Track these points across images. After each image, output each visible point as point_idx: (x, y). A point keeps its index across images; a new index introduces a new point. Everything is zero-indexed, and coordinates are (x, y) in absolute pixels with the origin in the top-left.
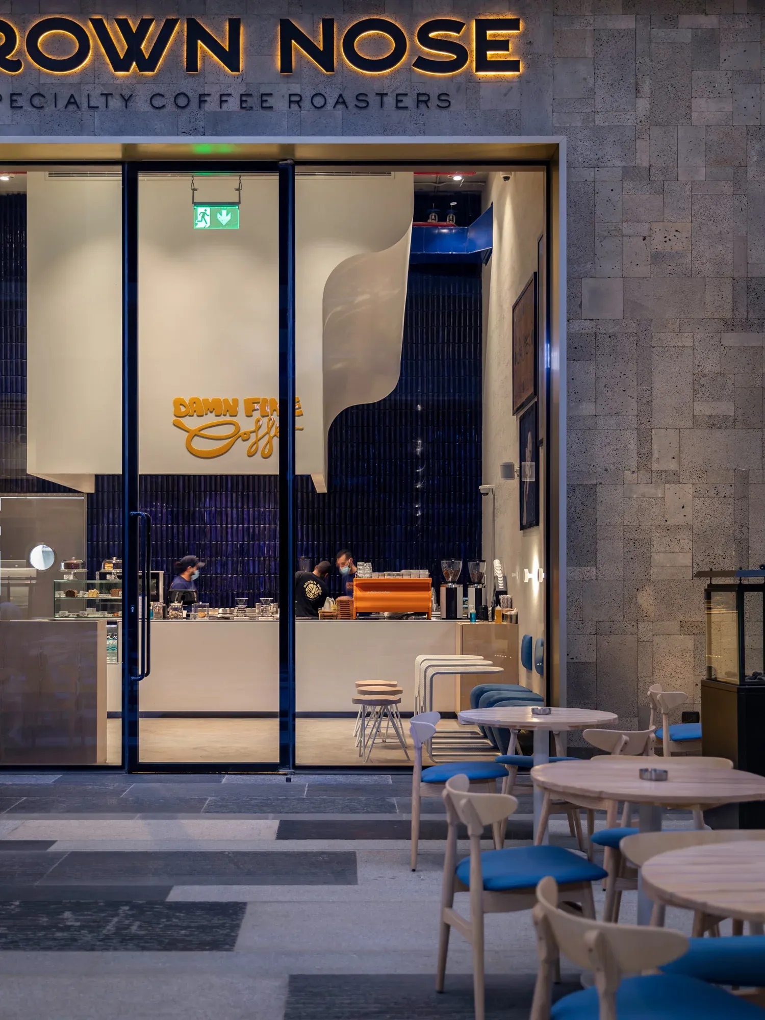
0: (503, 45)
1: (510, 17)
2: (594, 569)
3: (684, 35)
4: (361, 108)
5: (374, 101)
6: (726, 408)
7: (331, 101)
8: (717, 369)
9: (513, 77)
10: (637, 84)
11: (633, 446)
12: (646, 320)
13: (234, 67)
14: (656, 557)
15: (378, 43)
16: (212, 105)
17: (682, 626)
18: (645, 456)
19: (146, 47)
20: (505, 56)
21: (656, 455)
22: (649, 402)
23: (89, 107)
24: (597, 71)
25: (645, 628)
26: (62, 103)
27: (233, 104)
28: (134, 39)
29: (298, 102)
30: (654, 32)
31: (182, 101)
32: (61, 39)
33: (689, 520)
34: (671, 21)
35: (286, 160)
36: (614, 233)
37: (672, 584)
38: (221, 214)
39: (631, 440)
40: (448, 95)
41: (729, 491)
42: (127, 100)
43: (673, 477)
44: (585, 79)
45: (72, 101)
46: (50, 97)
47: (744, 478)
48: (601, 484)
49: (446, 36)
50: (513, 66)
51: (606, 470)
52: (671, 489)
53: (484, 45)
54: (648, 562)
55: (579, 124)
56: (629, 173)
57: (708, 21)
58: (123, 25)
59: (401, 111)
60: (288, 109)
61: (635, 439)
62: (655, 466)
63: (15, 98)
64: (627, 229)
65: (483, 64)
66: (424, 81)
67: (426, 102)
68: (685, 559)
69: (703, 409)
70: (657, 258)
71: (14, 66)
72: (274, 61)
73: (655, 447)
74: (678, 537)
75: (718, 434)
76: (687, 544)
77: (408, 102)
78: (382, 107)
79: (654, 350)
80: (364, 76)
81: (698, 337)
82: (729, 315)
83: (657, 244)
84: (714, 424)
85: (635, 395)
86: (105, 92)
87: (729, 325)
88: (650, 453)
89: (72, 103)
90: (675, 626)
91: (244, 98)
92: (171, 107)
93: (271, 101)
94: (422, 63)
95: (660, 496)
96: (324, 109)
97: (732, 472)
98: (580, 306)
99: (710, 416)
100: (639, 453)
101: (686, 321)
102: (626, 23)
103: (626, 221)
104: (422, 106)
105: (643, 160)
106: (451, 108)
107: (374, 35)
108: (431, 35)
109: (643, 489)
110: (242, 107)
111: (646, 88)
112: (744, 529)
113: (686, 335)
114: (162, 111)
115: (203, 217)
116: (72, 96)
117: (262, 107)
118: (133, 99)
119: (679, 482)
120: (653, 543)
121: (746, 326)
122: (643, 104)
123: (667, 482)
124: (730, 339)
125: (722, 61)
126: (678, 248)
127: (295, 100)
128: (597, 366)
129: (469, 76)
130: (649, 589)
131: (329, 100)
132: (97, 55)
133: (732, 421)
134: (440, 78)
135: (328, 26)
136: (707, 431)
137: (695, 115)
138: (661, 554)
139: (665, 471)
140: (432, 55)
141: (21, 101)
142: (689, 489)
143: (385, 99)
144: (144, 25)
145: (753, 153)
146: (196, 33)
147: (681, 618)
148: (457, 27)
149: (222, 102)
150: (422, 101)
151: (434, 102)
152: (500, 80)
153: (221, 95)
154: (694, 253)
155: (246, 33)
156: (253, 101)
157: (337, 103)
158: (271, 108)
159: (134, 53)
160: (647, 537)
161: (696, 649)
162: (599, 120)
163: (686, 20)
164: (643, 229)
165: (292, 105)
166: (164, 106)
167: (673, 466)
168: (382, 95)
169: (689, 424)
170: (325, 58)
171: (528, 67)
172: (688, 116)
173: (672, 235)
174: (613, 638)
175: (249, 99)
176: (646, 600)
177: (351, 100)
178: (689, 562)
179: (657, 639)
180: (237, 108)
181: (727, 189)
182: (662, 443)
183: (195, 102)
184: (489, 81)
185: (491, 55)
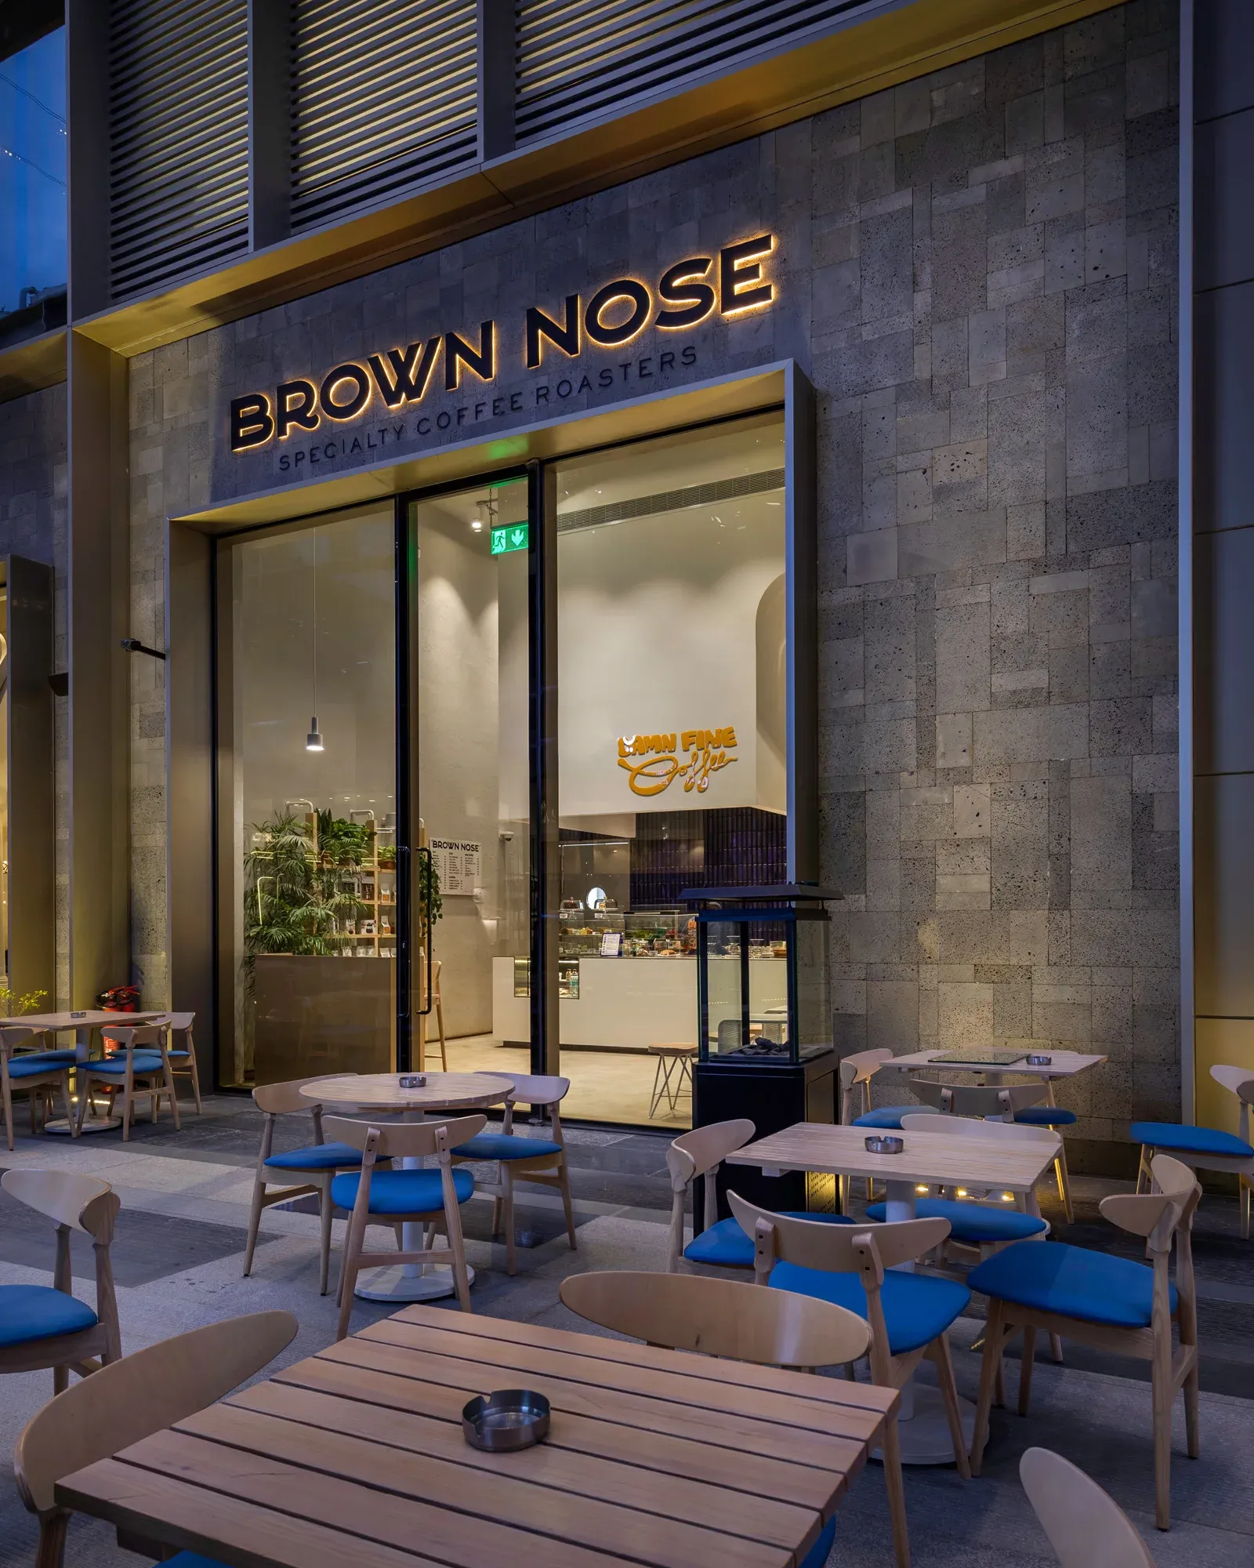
0: (751, 272)
1: (761, 235)
2: (863, 896)
3: (976, 193)
4: (605, 386)
5: (617, 375)
6: (1037, 678)
7: (576, 386)
8: (1023, 627)
9: (765, 308)
10: (914, 275)
11: (911, 739)
12: (928, 575)
13: (486, 373)
14: (944, 882)
15: (622, 306)
16: (469, 415)
17: (976, 971)
18: (927, 750)
19: (412, 374)
20: (755, 284)
21: (941, 749)
22: (932, 681)
23: (369, 447)
24: (863, 273)
25: (929, 975)
26: (348, 450)
27: (487, 413)
28: (402, 368)
29: (545, 395)
30: (935, 202)
31: (445, 421)
32: (346, 385)
33: (986, 831)
34: (959, 181)
35: (530, 460)
36: (886, 472)
37: (964, 916)
38: (515, 535)
39: (909, 733)
40: (694, 348)
41: (1041, 790)
42: (399, 433)
43: (965, 777)
44: (849, 286)
45: (356, 445)
46: (339, 446)
47: (1063, 772)
48: (871, 790)
49: (692, 280)
50: (762, 293)
51: (877, 773)
52: (962, 791)
53: (730, 277)
54: (932, 888)
55: (843, 344)
56: (904, 391)
57: (1004, 168)
58: (394, 356)
59: (646, 379)
60: (536, 405)
61: (915, 730)
62: (940, 763)
63: (314, 452)
64: (902, 463)
65: (730, 301)
66: (668, 338)
67: (670, 362)
68: (981, 883)
69: (1004, 682)
70: (941, 493)
71: (313, 422)
72: (521, 358)
73: (940, 738)
74: (971, 855)
75: (1024, 714)
76: (982, 862)
77: (653, 367)
78: (625, 379)
79: (938, 614)
80: (608, 350)
81: (996, 588)
82: (1039, 553)
83: (942, 476)
84: (1019, 701)
85: (914, 674)
86: (382, 428)
87: (1040, 567)
88: (934, 747)
89: (357, 446)
90: (968, 971)
91: (497, 404)
92: (435, 430)
93: (521, 401)
94: (666, 318)
95: (946, 801)
96: (570, 396)
97: (1045, 765)
98: (845, 571)
99: (1015, 692)
100: (919, 749)
101: (981, 569)
102: (902, 200)
103: (902, 454)
104: (667, 367)
105: (922, 370)
106: (698, 363)
107: (618, 301)
108: (677, 283)
109: (926, 794)
110: (495, 414)
111: (926, 279)
112: (1064, 841)
113: (980, 587)
114: (429, 434)
115: (499, 541)
116: (356, 440)
117: (513, 409)
118: (404, 430)
119: (972, 782)
120: (938, 863)
121: (1066, 563)
122: (922, 299)
123: (957, 783)
124: (1042, 584)
125: (1028, 212)
126: (969, 474)
127: (542, 394)
128: (866, 644)
129: (716, 321)
130: (933, 923)
131: (573, 387)
132: (375, 394)
133: (1046, 695)
134: (686, 330)
135: (571, 303)
136: (1010, 711)
137: (991, 296)
138: (949, 877)
139: (953, 769)
140: (677, 306)
141: (319, 455)
142: (986, 790)
143: (629, 370)
144: (411, 352)
145: (1075, 326)
146: (453, 346)
147: (976, 961)
148: (700, 265)
149: (477, 412)
150: (666, 362)
151: (679, 358)
152: (749, 315)
153: (477, 406)
154: (991, 478)
155: (500, 336)
156: (505, 405)
157: (582, 386)
158: (521, 407)
159: (404, 384)
160: (930, 855)
161: (996, 1002)
162: (867, 333)
163: (978, 174)
164: (923, 459)
165: (540, 400)
166: (429, 430)
167: (964, 761)
168: (626, 366)
169: (986, 704)
170: (568, 341)
171: (783, 290)
172: (983, 299)
173: (962, 459)
174: (887, 985)
175: (501, 404)
176: (929, 937)
177: (595, 380)
178: (986, 887)
179: (944, 988)
180: (491, 416)
181: (1037, 383)
182: (949, 733)
183: (454, 419)
184: (738, 320)
185: (739, 288)
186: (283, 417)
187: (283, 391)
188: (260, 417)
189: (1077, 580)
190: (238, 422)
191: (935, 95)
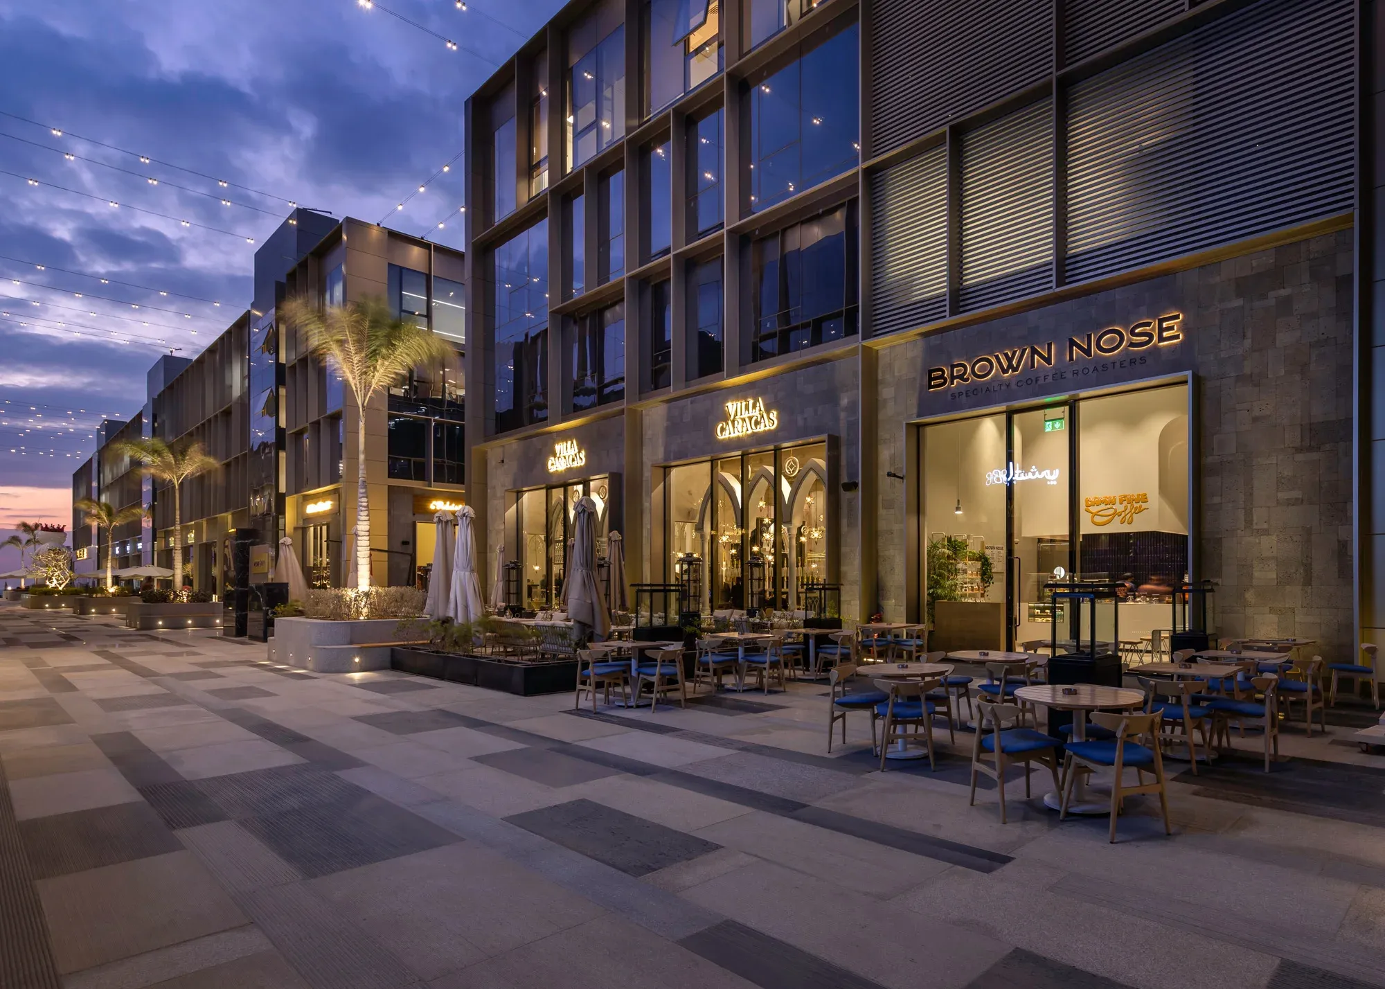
0: (1171, 328)
1: (1175, 314)
2: (1220, 579)
3: (1271, 301)
4: (1104, 370)
5: (1110, 366)
6: (1297, 494)
7: (1091, 370)
8: (1291, 474)
10: (1244, 333)
11: (1242, 517)
12: (1250, 452)
13: (1049, 363)
14: (1256, 574)
15: (1113, 339)
16: (1041, 381)
17: (1271, 610)
18: (1249, 522)
19: (1014, 363)
20: (1173, 333)
21: (1255, 521)
22: (1251, 494)
23: (994, 391)
24: (1221, 331)
25: (1249, 611)
26: (984, 392)
27: (1049, 379)
28: (1010, 360)
30: (1254, 304)
31: (1029, 382)
32: (983, 365)
33: (1275, 554)
34: (1264, 296)
35: (1070, 400)
36: (1231, 410)
37: (1265, 588)
38: (1056, 424)
39: (1241, 514)
40: (1145, 357)
41: (1299, 538)
42: (1008, 385)
43: (1266, 532)
44: (1215, 336)
45: (987, 389)
46: (980, 390)
47: (1308, 532)
48: (1224, 537)
49: (1144, 330)
50: (1177, 337)
51: (1227, 530)
52: (1264, 539)
53: (1161, 330)
54: (1251, 576)
55: (1212, 359)
56: (1240, 378)
57: (1283, 292)
58: (1006, 355)
59: (1123, 368)
60: (1072, 377)
61: (1244, 513)
62: (1255, 527)
63: (968, 392)
64: (1238, 407)
65: (1161, 339)
68: (1273, 575)
69: (1282, 495)
70: (1256, 419)
71: (967, 380)
72: (1066, 357)
73: (1255, 518)
74: (1269, 563)
75: (1292, 508)
76: (1273, 566)
77: (1126, 364)
78: (1113, 368)
79: (1254, 467)
81: (1280, 458)
82: (1299, 445)
83: (1256, 413)
84: (1290, 503)
85: (1243, 491)
86: (1000, 383)
87: (1299, 450)
88: (1252, 520)
90: (1267, 609)
92: (1025, 385)
93: (1065, 375)
94: (1132, 345)
95: (1257, 542)
96: (1087, 374)
97: (1301, 528)
98: (1213, 449)
99: (1287, 499)
100: (1245, 520)
101: (1273, 450)
102: (1239, 302)
103: (1239, 403)
104: (1133, 364)
105: (1247, 371)
106: (1146, 363)
107: (1111, 336)
108: (1137, 331)
109: (1248, 539)
111: (1249, 334)
112: (1309, 558)
113: (1272, 457)
115: (1049, 426)
118: (1010, 385)
119: (1269, 535)
120: (1254, 566)
121: (1310, 449)
122: (1248, 343)
123: (1262, 535)
124: (1300, 457)
125: (1294, 311)
126: (1268, 412)
127: (1075, 372)
128: (1222, 478)
129: (1155, 347)
130: (1252, 590)
132: (997, 369)
133: (1301, 500)
134: (1141, 350)
135: (1089, 337)
136: (1285, 507)
137: (1278, 342)
138: (1258, 572)
139: (1260, 529)
140: (1137, 340)
142: (1274, 537)
143: (1116, 365)
144: (1014, 353)
145: (1314, 356)
146: (1034, 351)
147: (1270, 606)
148: (1148, 324)
149: (1045, 379)
150: (1133, 362)
151: (1138, 361)
153: (1045, 376)
154: (1278, 414)
155: (1055, 348)
156: (1058, 376)
157: (1094, 370)
158: (1065, 378)
159: (1010, 366)
160: (1250, 563)
161: (1279, 620)
162: (1223, 355)
163: (1272, 294)
164: (1248, 405)
165: (1074, 375)
166: (1022, 385)
167: (1265, 526)
168: (1114, 363)
169: (1275, 504)
170: (1088, 352)
171: (1185, 336)
172: (1274, 343)
173: (1265, 406)
174: (1231, 615)
176: (1250, 596)
177: (1100, 369)
178: (1275, 576)
179: (1256, 616)
180: (1051, 381)
181: (1297, 377)
182: (1259, 515)
183: (1034, 382)
184: (1164, 346)
185: (1165, 334)
186: (953, 378)
187: (953, 367)
188: (942, 377)
189: (1314, 456)
190: (931, 379)
191: (1253, 262)
